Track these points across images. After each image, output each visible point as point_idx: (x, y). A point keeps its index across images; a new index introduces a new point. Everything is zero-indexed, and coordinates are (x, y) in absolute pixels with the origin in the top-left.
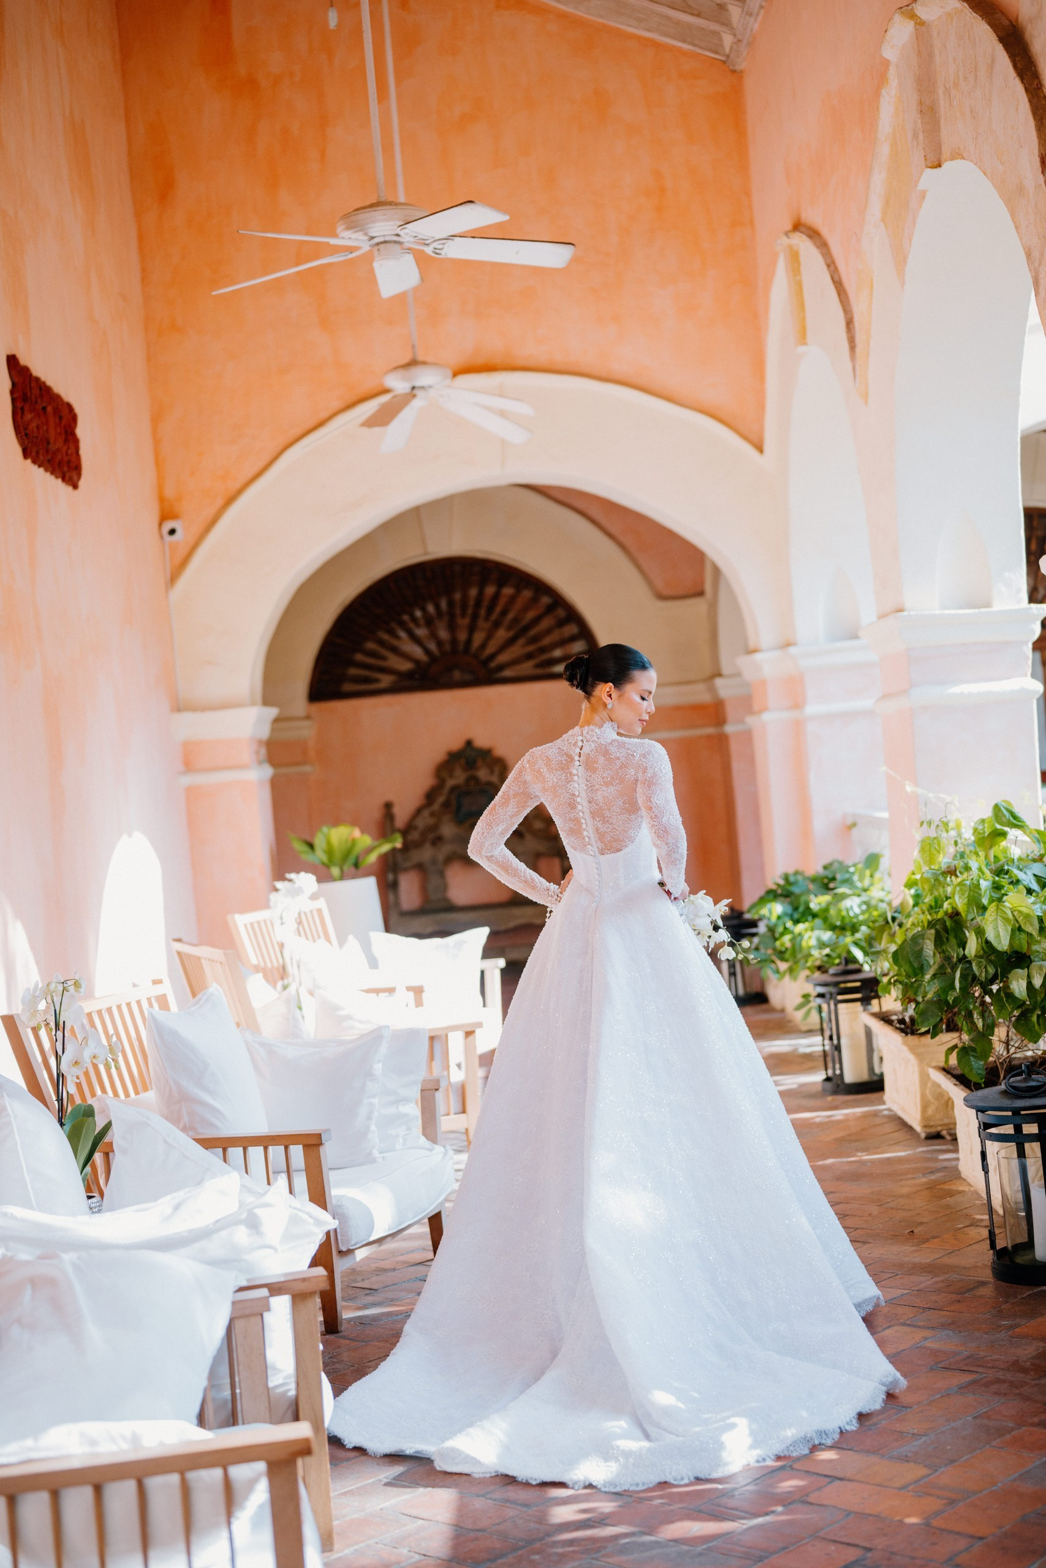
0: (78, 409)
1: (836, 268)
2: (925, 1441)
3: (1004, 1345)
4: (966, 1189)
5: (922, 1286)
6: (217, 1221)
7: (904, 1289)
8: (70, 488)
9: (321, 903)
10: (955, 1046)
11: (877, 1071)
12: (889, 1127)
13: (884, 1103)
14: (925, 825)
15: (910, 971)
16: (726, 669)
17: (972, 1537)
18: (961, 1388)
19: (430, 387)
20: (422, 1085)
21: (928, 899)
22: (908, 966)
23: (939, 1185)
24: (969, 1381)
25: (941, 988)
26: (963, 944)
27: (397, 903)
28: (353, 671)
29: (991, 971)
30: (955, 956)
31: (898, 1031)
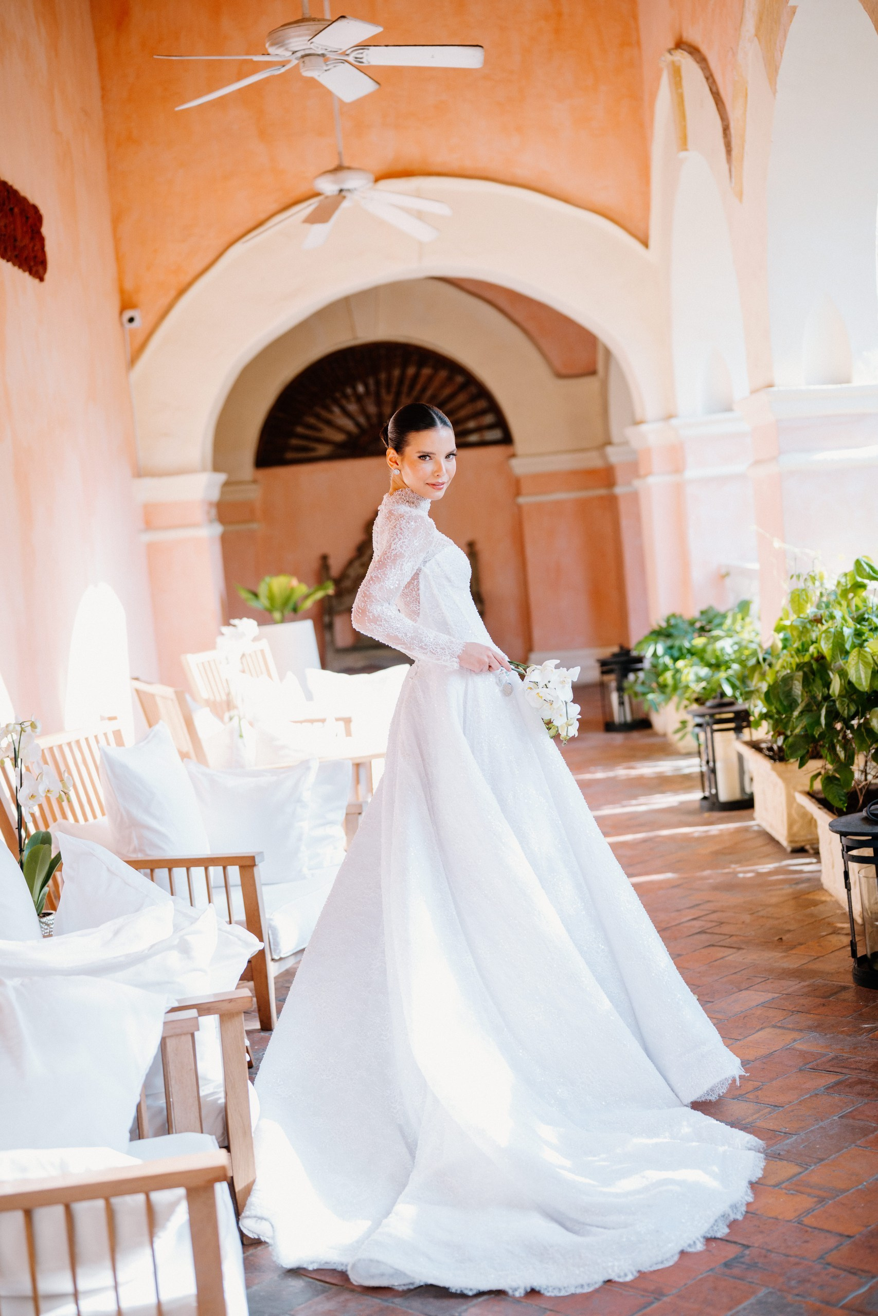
0: (43, 211)
1: (714, 82)
2: (796, 1140)
3: (866, 1047)
4: (828, 899)
5: (790, 990)
6: (152, 946)
7: (775, 993)
8: (37, 281)
9: (264, 644)
10: (819, 774)
11: (748, 790)
12: (760, 841)
13: (753, 819)
14: (795, 577)
15: (780, 708)
16: (616, 438)
17: (841, 1235)
18: (828, 1088)
19: (355, 189)
20: (347, 809)
21: (797, 645)
22: (778, 704)
23: (804, 895)
24: (834, 1082)
25: (808, 724)
26: (827, 684)
27: (333, 641)
28: (294, 442)
29: (853, 709)
30: (821, 695)
31: (768, 758)
